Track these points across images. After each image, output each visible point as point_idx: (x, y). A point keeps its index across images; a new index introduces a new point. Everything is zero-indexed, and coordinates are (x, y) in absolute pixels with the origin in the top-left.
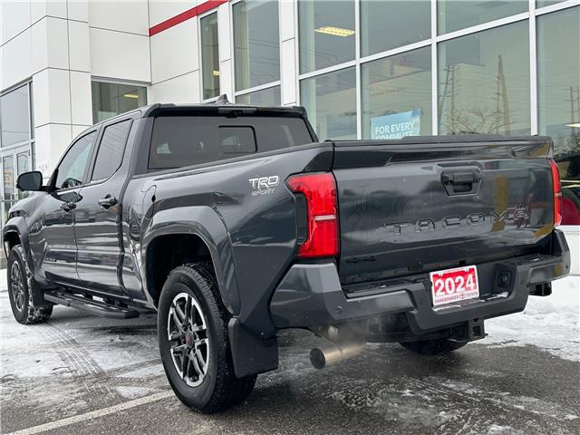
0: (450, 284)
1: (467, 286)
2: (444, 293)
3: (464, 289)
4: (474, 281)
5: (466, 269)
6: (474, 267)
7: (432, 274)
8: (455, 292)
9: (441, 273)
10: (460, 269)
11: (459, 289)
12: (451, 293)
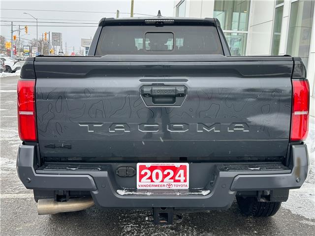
0: (157, 175)
1: (177, 178)
2: (150, 180)
3: (172, 180)
4: (185, 176)
5: (177, 165)
6: (187, 164)
7: (139, 164)
8: (162, 181)
9: (148, 165)
10: (171, 164)
11: (167, 179)
12: (157, 182)
